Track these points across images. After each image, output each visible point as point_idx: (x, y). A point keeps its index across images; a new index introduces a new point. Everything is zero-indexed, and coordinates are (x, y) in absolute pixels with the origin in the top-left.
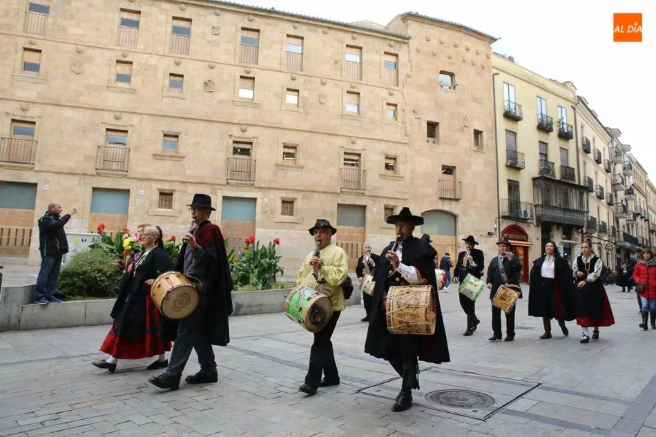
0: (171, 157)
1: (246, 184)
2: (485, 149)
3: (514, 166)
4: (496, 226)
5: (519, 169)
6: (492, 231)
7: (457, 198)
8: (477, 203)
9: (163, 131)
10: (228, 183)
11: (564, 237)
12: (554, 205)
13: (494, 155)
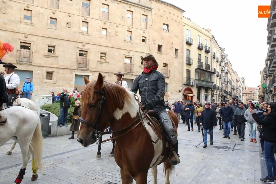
0: (52, 56)
1: (85, 70)
2: (179, 56)
3: (189, 64)
4: (182, 88)
5: (191, 65)
6: (180, 90)
7: (168, 77)
8: (175, 79)
9: (48, 44)
10: (77, 69)
11: (205, 92)
12: (203, 80)
13: (182, 59)
